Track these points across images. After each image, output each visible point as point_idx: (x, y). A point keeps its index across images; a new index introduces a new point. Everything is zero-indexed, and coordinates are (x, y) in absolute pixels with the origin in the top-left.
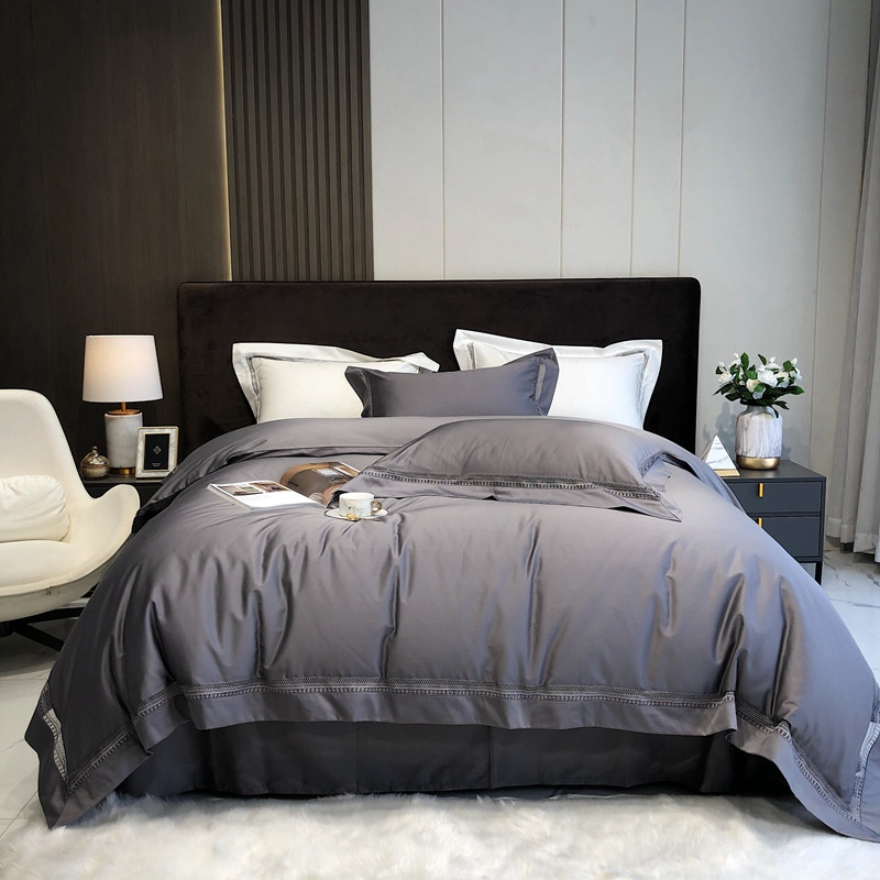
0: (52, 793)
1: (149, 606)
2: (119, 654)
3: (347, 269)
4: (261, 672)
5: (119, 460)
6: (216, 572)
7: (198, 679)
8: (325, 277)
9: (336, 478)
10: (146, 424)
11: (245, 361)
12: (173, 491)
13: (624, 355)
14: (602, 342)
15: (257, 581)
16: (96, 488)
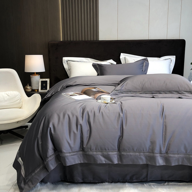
0: (21, 182)
1: (49, 129)
2: (40, 143)
3: (92, 38)
4: (82, 148)
5: (34, 87)
6: (68, 118)
7: (64, 151)
8: (86, 40)
9: (97, 92)
10: (41, 78)
11: (66, 62)
12: (51, 95)
13: (165, 60)
14: (159, 56)
15: (81, 121)
16: (29, 94)
